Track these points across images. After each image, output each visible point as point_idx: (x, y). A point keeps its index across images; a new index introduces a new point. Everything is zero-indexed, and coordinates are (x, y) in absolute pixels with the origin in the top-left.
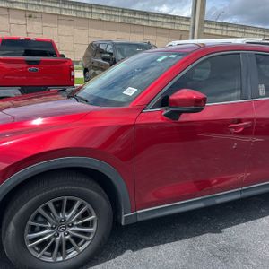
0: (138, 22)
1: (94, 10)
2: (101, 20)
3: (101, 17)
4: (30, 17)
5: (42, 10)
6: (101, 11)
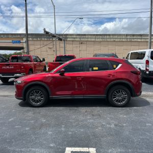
0: (135, 40)
1: (111, 37)
2: (114, 41)
3: (115, 40)
4: (82, 43)
5: (87, 40)
6: (115, 37)
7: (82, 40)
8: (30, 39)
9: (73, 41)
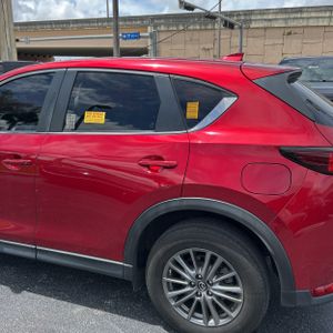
5: (305, 24)
7: (291, 24)
8: (163, 28)
9: (265, 28)
